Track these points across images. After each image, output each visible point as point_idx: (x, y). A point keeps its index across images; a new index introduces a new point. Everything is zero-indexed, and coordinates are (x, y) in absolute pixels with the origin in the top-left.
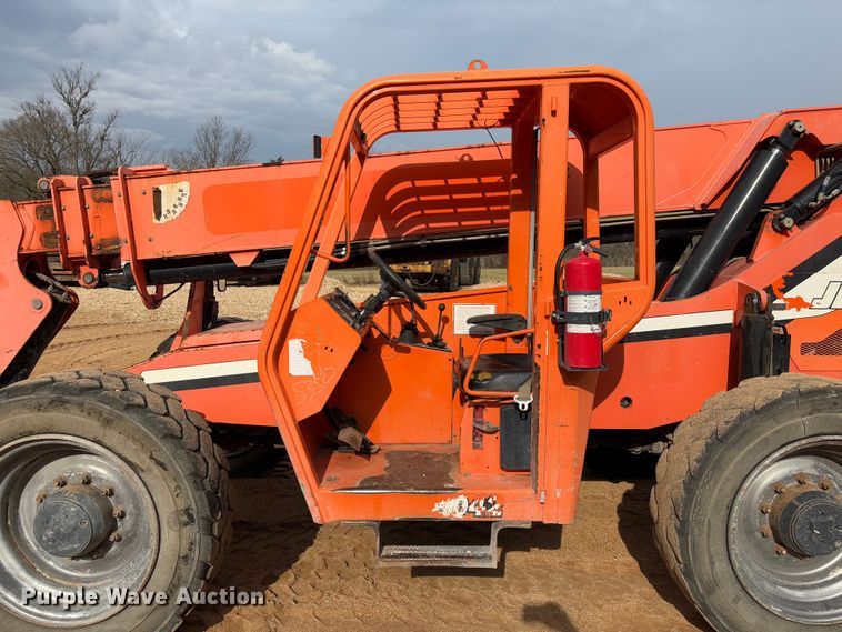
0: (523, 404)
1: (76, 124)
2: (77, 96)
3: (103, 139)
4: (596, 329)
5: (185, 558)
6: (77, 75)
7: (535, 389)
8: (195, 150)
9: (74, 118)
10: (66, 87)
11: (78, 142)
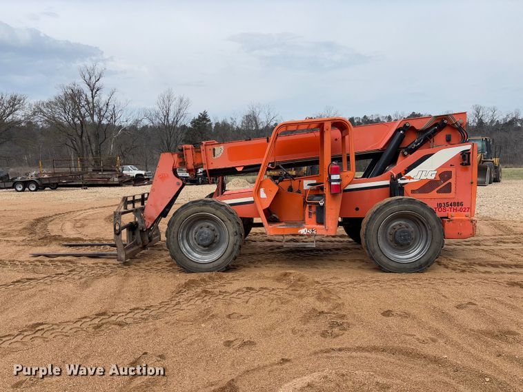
0: (321, 204)
1: (93, 97)
2: (93, 80)
3: (107, 104)
4: (339, 183)
5: (235, 244)
6: (93, 69)
7: (325, 200)
8: (157, 108)
9: (92, 94)
10: (87, 77)
11: (94, 106)
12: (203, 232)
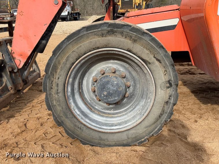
5: (167, 102)
12: (108, 82)
